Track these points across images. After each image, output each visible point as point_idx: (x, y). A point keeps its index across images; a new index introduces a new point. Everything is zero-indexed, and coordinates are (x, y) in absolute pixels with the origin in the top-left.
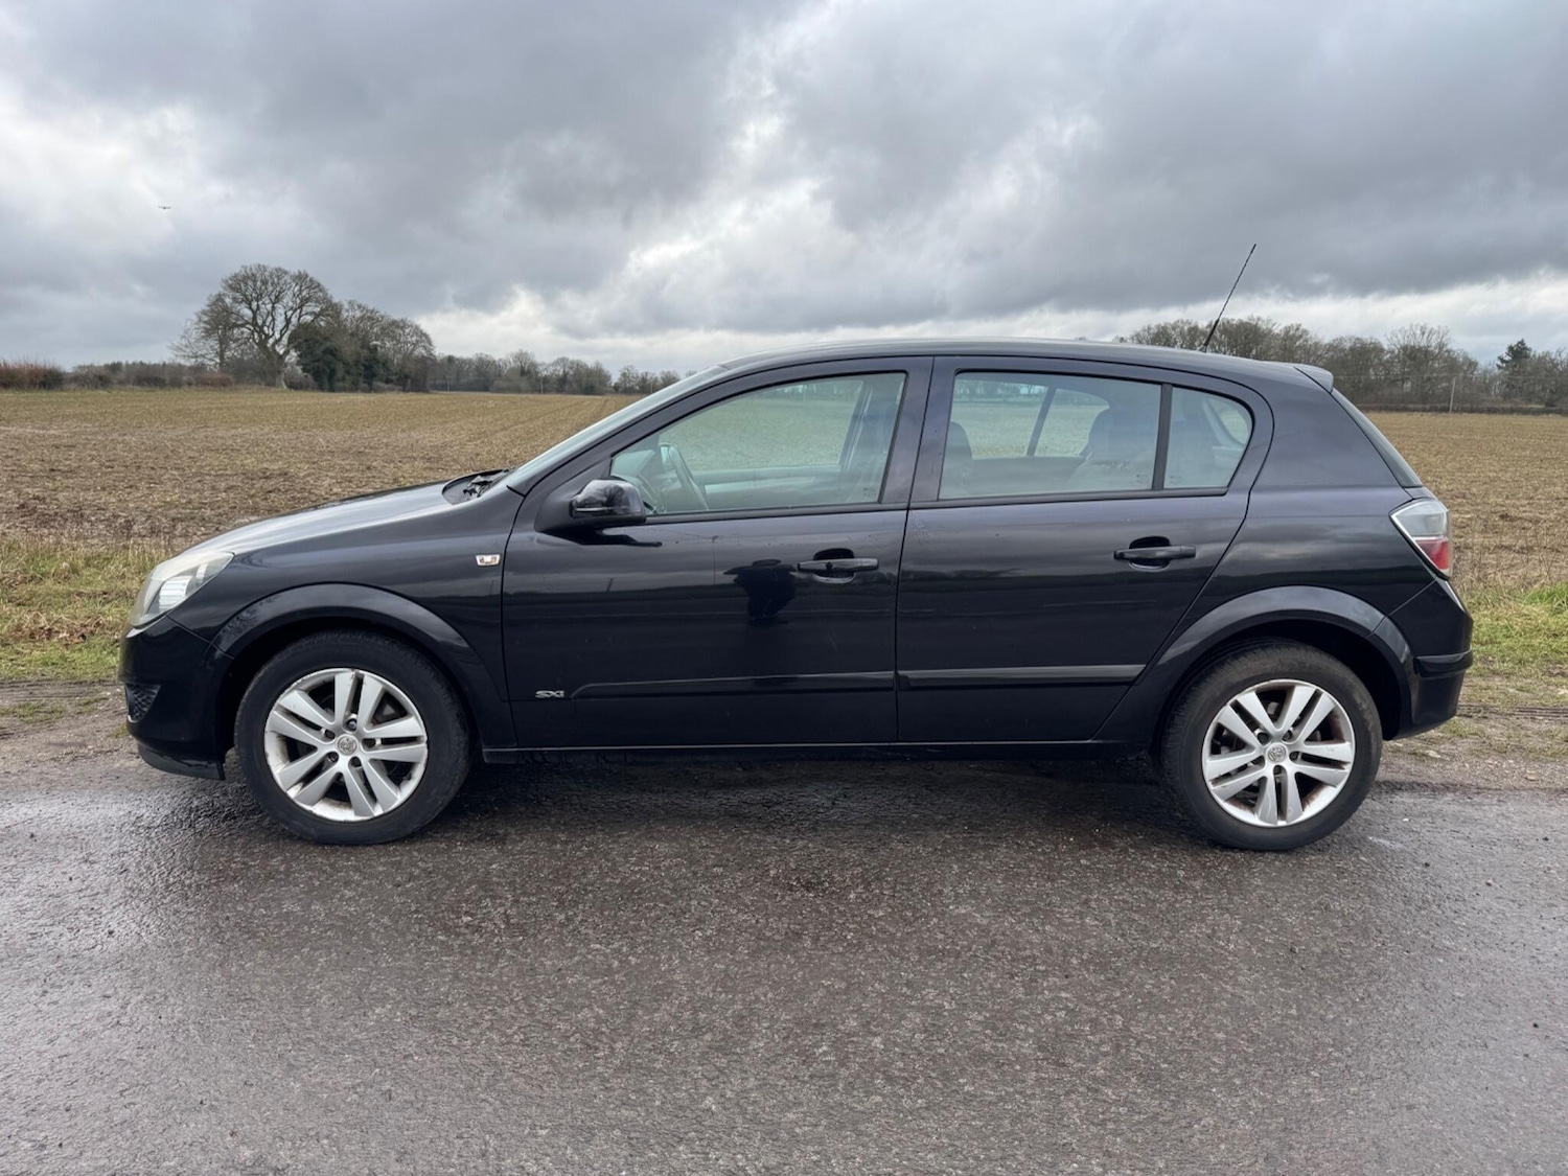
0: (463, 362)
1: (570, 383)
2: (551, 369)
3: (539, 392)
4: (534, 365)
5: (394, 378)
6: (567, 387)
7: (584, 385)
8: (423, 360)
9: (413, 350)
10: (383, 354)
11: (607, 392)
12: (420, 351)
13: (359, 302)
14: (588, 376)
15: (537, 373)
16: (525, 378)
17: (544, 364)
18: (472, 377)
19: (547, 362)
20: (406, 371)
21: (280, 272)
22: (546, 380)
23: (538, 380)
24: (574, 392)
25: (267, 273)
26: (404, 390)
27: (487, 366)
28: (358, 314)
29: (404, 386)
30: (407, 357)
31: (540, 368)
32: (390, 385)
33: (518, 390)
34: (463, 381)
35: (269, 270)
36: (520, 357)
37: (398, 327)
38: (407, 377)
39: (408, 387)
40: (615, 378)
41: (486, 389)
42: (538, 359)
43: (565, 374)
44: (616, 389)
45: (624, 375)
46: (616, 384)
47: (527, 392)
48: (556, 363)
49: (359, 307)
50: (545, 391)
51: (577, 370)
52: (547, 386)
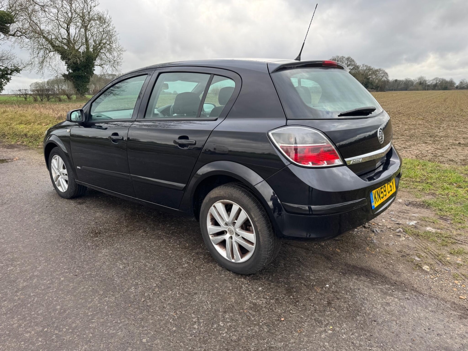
0: (400, 81)
1: (438, 86)
2: (431, 82)
3: (425, 90)
4: (425, 81)
5: (374, 87)
6: (436, 88)
7: (443, 87)
8: (384, 81)
9: (382, 78)
10: (371, 80)
11: (452, 89)
12: (384, 79)
13: (366, 64)
14: (445, 84)
15: (426, 83)
16: (421, 85)
17: (429, 80)
18: (403, 86)
19: (430, 79)
20: (378, 85)
21: (343, 57)
22: (429, 86)
23: (426, 86)
24: (439, 90)
25: (339, 58)
26: (377, 91)
27: (409, 82)
28: (365, 68)
29: (377, 90)
30: (380, 80)
31: (427, 82)
32: (372, 90)
33: (418, 90)
34: (399, 87)
35: (340, 57)
36: (420, 78)
37: (378, 71)
38: (378, 87)
39: (378, 90)
40: (457, 83)
41: (406, 90)
42: (427, 79)
43: (436, 83)
44: (457, 88)
45: (461, 82)
46: (457, 86)
47: (421, 90)
48: (434, 79)
49: (366, 66)
50: (428, 90)
51: (442, 81)
52: (429, 88)
